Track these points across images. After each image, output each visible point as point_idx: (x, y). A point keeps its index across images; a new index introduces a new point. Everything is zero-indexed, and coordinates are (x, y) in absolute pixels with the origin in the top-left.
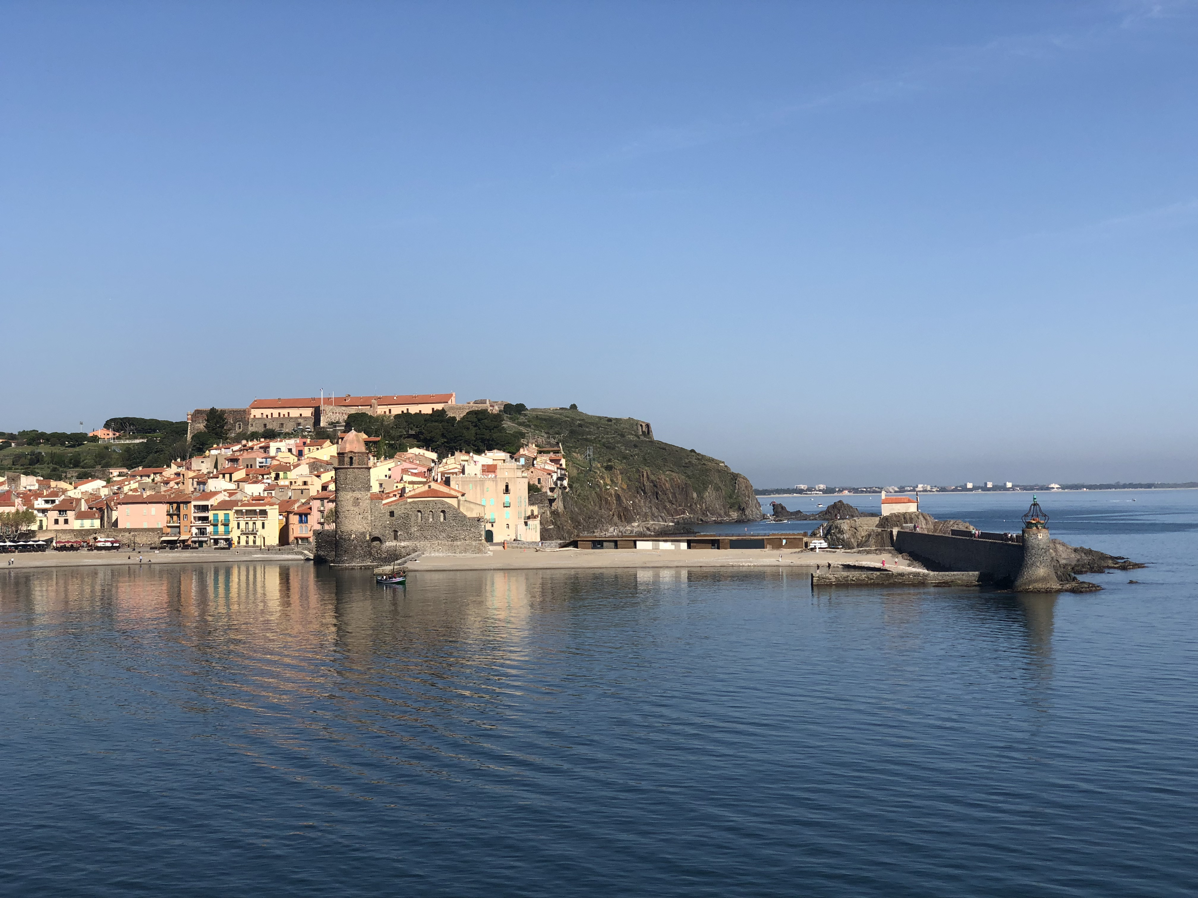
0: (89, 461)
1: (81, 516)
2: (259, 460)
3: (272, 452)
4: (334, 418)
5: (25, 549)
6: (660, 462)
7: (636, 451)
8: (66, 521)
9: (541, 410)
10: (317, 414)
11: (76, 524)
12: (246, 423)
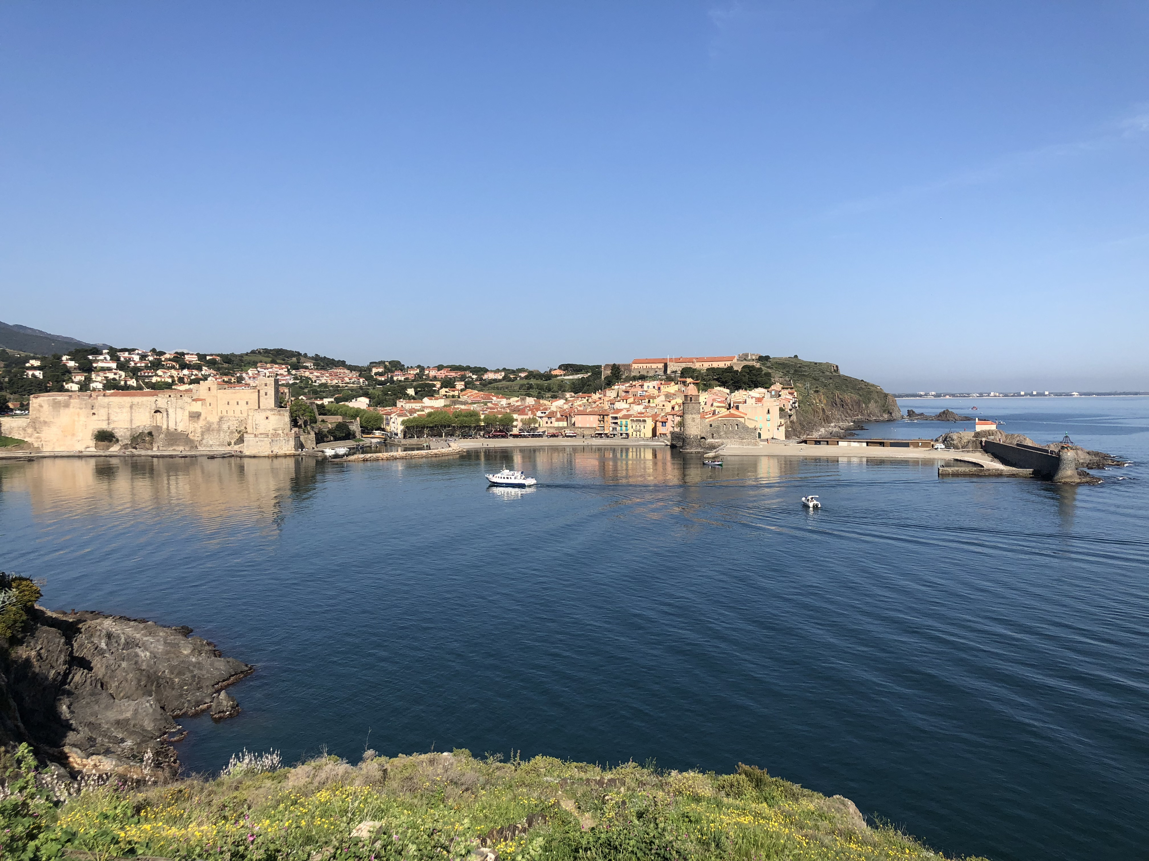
0: (555, 388)
1: (558, 420)
2: (639, 392)
3: (645, 388)
4: (674, 369)
5: (533, 436)
6: (844, 387)
7: (831, 381)
8: (551, 423)
9: (779, 358)
10: (666, 366)
11: (556, 424)
12: (630, 371)
